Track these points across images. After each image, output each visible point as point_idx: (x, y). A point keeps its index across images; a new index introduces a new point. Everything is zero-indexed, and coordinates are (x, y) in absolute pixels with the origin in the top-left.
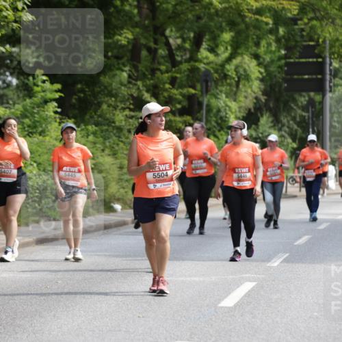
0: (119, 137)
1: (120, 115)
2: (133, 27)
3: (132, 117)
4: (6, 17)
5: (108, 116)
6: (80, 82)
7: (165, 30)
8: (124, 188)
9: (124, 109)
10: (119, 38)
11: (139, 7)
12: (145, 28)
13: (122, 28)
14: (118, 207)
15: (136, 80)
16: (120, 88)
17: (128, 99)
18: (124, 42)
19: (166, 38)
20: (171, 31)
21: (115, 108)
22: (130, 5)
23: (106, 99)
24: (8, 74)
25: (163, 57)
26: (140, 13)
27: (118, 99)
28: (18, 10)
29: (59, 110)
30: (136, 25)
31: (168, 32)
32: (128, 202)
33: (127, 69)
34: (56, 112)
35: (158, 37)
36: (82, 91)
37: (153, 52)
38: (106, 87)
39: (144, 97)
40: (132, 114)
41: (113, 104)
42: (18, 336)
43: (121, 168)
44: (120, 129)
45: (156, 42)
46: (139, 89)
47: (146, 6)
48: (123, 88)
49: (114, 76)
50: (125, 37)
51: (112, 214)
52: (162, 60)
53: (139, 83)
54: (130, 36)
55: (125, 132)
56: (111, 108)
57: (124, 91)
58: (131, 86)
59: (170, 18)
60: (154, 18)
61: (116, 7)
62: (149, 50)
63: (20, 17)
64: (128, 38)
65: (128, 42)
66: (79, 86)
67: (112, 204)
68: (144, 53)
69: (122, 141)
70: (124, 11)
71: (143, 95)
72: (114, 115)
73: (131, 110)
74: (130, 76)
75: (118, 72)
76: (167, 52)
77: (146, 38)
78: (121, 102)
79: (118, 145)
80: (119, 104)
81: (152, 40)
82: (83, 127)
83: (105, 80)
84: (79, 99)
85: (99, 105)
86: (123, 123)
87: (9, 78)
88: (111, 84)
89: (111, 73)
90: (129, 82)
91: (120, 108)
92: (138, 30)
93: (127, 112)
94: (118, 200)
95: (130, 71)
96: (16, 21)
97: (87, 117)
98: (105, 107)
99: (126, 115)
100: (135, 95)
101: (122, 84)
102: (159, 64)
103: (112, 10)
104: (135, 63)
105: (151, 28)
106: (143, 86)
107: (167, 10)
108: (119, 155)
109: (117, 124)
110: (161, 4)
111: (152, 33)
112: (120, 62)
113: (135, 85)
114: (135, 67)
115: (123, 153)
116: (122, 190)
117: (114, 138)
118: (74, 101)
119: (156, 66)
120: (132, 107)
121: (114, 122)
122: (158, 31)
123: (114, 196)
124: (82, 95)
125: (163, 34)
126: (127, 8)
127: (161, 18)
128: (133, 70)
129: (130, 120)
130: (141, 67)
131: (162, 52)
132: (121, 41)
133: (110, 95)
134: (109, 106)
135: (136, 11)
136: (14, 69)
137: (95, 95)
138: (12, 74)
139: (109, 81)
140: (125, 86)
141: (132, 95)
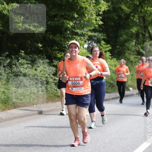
0: (132, 64)
1: (132, 57)
2: (137, 26)
3: (136, 58)
4: (93, 23)
5: (128, 57)
6: (118, 45)
7: (148, 27)
8: (133, 82)
9: (133, 55)
10: (132, 30)
11: (139, 19)
12: (141, 27)
13: (133, 27)
14: (131, 89)
15: (138, 45)
16: (132, 47)
17: (135, 51)
18: (134, 32)
19: (149, 30)
20: (150, 28)
21: (130, 54)
22: (136, 19)
23: (127, 51)
24: (93, 42)
25: (147, 37)
26: (139, 21)
27: (131, 51)
28: (97, 20)
29: (110, 54)
30: (138, 25)
31: (149, 28)
32: (135, 87)
33: (135, 41)
34: (110, 56)
35: (146, 30)
36: (119, 48)
37: (144, 35)
38: (127, 47)
39: (140, 51)
40: (136, 56)
41: (130, 53)
42: (97, 133)
43: (132, 75)
44: (132, 62)
45: (145, 32)
46: (139, 48)
47: (141, 19)
48: (133, 47)
49: (130, 43)
50: (134, 30)
51: (129, 91)
52: (147, 38)
53: (139, 46)
54: (136, 29)
55: (134, 63)
56: (129, 55)
57: (133, 48)
58: (136, 47)
59: (150, 23)
60: (144, 23)
61: (131, 19)
62: (143, 34)
63: (98, 23)
64: (135, 30)
65: (135, 32)
66: (118, 47)
67: (129, 88)
68: (141, 35)
69: (133, 66)
70: (134, 21)
71: (140, 50)
72: (130, 57)
73: (136, 55)
74: (135, 43)
75: (131, 42)
76: (149, 35)
77: (141, 30)
78: (132, 52)
79: (131, 67)
80: (131, 53)
81: (144, 31)
82: (119, 61)
83: (127, 44)
84: (118, 52)
85: (125, 53)
86: (133, 60)
87: (94, 44)
88: (129, 46)
89: (129, 42)
90: (135, 45)
91: (132, 54)
92: (138, 27)
93: (134, 56)
94: (131, 87)
95: (136, 41)
96: (96, 24)
97: (121, 57)
98: (127, 54)
99: (134, 57)
100: (137, 50)
101: (133, 46)
102: (146, 39)
103: (130, 20)
104: (138, 39)
105: (143, 27)
106: (140, 47)
107: (149, 20)
108: (132, 71)
109: (131, 60)
110: (147, 18)
111: (143, 28)
112: (132, 38)
113: (137, 46)
114: (138, 40)
115: (133, 70)
116: (132, 83)
117: (130, 65)
118: (116, 52)
119: (145, 40)
120: (136, 54)
121: (130, 59)
122: (146, 27)
123: (130, 85)
124: (119, 50)
125: (147, 29)
126: (135, 20)
127: (147, 23)
128: (137, 42)
129: (136, 59)
130: (139, 40)
131: (147, 35)
132: (133, 31)
133: (129, 50)
134: (128, 53)
135: (138, 21)
136: (96, 41)
137: (123, 50)
138: (95, 43)
139: (129, 45)
140: (134, 47)
141: (136, 50)
